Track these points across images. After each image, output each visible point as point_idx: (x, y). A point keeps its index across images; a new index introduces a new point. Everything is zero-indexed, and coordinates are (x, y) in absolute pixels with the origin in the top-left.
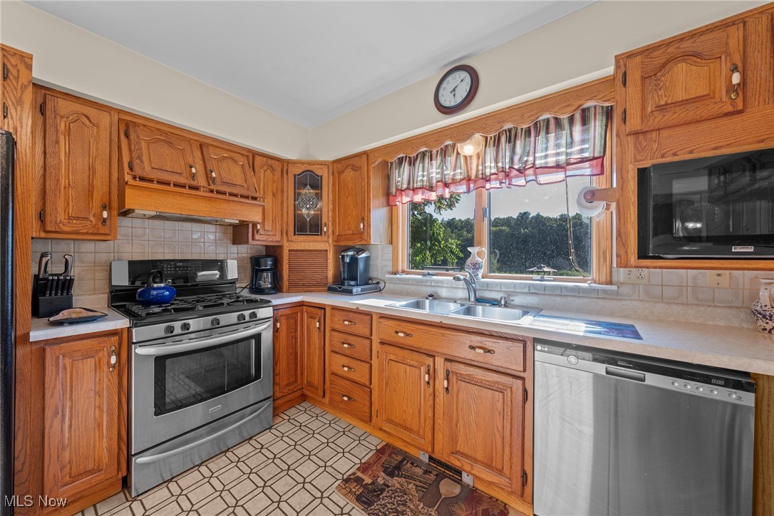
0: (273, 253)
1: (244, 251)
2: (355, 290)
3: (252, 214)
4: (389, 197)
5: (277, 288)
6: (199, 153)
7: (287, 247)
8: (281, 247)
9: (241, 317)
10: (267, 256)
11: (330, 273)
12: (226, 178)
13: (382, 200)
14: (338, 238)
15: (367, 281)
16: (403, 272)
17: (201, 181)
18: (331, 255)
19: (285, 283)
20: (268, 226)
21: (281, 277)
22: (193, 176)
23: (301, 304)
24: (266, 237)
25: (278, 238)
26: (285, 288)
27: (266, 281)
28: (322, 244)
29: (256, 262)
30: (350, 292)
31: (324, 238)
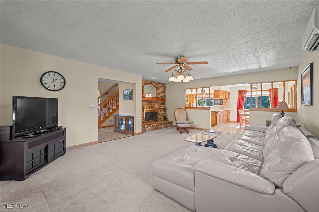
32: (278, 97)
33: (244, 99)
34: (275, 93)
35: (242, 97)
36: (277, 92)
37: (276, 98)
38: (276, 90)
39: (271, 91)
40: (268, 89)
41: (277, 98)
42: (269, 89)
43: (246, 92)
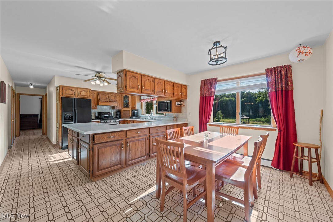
0: (120, 111)
1: (114, 110)
2: (134, 118)
3: (116, 104)
4: (140, 100)
5: (120, 118)
6: (107, 95)
7: (122, 110)
8: (121, 110)
9: (114, 121)
10: (119, 111)
11: (130, 115)
12: (112, 99)
13: (139, 101)
14: (132, 108)
15: (138, 116)
16: (144, 115)
17: (108, 100)
18: (130, 111)
19: (122, 117)
20: (119, 106)
21: (121, 115)
22: (107, 99)
23: (124, 120)
24: (118, 108)
25: (120, 108)
26: (122, 118)
27: (118, 116)
28: (129, 109)
29: (117, 112)
30: (133, 118)
31: (129, 108)
32: (292, 91)
33: (212, 98)
34: (283, 80)
35: (207, 94)
36: (289, 75)
37: (287, 92)
38: (286, 72)
39: (271, 74)
40: (264, 71)
41: (290, 92)
42: (267, 70)
43: (215, 84)
